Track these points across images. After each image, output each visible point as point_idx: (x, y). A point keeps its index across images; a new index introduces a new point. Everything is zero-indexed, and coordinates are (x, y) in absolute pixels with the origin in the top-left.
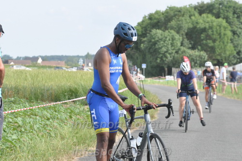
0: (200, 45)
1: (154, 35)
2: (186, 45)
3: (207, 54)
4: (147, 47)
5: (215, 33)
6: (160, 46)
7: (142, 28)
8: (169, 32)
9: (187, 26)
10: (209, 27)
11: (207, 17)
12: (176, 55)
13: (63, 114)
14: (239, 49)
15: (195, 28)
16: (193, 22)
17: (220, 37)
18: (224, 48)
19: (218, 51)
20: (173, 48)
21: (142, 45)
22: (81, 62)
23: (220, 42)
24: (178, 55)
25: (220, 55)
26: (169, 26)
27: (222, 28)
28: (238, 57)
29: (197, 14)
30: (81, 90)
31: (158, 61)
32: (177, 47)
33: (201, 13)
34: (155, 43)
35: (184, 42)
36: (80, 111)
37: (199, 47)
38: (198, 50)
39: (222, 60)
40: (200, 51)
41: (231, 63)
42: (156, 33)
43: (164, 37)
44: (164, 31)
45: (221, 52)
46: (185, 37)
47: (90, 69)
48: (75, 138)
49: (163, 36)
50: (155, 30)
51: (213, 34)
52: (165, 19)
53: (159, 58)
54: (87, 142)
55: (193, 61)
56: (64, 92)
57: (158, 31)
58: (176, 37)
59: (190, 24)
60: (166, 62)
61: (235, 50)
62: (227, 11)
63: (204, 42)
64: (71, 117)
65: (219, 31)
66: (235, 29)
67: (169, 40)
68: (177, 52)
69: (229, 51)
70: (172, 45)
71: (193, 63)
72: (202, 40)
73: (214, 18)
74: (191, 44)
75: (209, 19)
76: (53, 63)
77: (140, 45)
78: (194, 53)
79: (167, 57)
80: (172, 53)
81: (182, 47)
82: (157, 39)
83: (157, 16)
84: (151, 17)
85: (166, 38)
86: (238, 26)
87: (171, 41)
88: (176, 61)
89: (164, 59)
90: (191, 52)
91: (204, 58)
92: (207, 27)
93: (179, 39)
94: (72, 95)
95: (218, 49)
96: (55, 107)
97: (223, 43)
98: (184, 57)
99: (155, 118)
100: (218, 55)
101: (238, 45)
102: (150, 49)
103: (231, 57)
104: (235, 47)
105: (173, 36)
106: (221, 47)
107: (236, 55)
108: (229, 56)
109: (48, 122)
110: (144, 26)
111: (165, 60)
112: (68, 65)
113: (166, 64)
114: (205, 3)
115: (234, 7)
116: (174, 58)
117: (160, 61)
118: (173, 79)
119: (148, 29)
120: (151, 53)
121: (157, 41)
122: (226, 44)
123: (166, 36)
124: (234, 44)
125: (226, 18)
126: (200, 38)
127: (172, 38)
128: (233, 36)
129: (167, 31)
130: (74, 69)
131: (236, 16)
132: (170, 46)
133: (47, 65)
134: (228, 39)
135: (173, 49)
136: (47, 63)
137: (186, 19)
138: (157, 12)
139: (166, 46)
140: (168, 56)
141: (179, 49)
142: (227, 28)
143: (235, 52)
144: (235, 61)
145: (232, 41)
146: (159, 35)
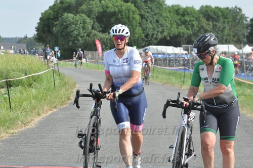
1: (66, 18)
2: (97, 29)
4: (59, 31)
5: (124, 16)
6: (72, 30)
7: (54, 12)
8: (80, 16)
9: (97, 9)
10: (119, 11)
12: (87, 38)
15: (105, 12)
17: (129, 21)
18: (133, 31)
20: (84, 31)
21: (54, 28)
24: (90, 38)
26: (79, 10)
27: (131, 12)
28: (146, 40)
31: (70, 44)
32: (88, 30)
34: (67, 27)
35: (95, 26)
39: (131, 42)
41: (139, 46)
42: (68, 17)
43: (76, 21)
44: (75, 15)
46: (96, 20)
47: (3, 52)
49: (74, 20)
50: (67, 14)
51: (122, 18)
52: (76, 4)
53: (71, 41)
55: (104, 44)
57: (69, 14)
58: (87, 21)
59: (100, 8)
60: (78, 45)
61: (143, 33)
65: (127, 15)
66: (144, 13)
67: (81, 23)
68: (88, 35)
69: (138, 34)
70: (84, 28)
71: (104, 46)
72: (112, 24)
73: (122, 3)
74: (101, 27)
75: (118, 4)
77: (52, 29)
78: (105, 37)
79: (78, 40)
80: (84, 36)
81: (93, 30)
82: (68, 23)
85: (78, 21)
86: (146, 11)
87: (82, 25)
88: (88, 44)
89: (76, 42)
90: (102, 35)
92: (117, 11)
93: (90, 23)
97: (132, 26)
98: (96, 40)
101: (146, 28)
102: (62, 32)
103: (140, 40)
104: (143, 30)
105: (84, 19)
107: (145, 38)
108: (138, 39)
110: (56, 10)
111: (77, 43)
116: (85, 41)
117: (72, 44)
118: (85, 62)
119: (60, 13)
120: (63, 36)
121: (69, 24)
122: (135, 27)
123: (77, 19)
124: (142, 28)
125: (135, 3)
126: (110, 21)
127: (83, 22)
128: (142, 20)
129: (78, 15)
132: (81, 30)
134: (137, 23)
135: (85, 33)
137: (96, 4)
139: (77, 29)
140: (80, 39)
141: (90, 32)
142: (135, 12)
143: (144, 35)
144: (144, 44)
145: (140, 24)
146: (70, 19)
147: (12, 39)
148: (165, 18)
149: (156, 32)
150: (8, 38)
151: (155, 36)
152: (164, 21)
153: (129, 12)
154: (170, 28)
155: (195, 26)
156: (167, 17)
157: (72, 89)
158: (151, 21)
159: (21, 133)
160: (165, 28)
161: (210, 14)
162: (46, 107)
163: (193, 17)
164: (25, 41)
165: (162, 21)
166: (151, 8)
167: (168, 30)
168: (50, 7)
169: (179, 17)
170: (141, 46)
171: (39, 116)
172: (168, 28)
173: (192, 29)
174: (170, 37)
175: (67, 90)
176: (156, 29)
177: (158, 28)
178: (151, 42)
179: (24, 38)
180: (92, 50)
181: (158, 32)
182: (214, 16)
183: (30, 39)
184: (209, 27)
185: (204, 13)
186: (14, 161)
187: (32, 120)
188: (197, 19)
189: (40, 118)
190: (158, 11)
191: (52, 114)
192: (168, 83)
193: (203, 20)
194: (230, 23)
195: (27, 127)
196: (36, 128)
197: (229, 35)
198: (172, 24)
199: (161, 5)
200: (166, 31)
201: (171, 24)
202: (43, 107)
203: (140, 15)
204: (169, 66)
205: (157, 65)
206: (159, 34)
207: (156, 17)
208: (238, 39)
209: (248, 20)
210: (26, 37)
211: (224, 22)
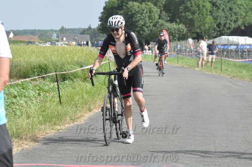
0: (179, 18)
1: (131, 7)
2: (164, 18)
3: (186, 27)
5: (194, 4)
6: (137, 19)
7: (118, 0)
12: (154, 28)
13: (31, 91)
14: (219, 21)
17: (199, 10)
18: (204, 21)
19: (197, 24)
20: (150, 21)
22: (54, 37)
23: (199, 14)
24: (156, 29)
25: (199, 27)
28: (218, 30)
30: (51, 66)
32: (155, 20)
34: (132, 16)
35: (162, 15)
36: (50, 88)
37: (178, 20)
38: (176, 22)
39: (201, 33)
40: (179, 24)
41: (210, 36)
42: (133, 6)
43: (142, 9)
44: (141, 4)
45: (201, 25)
46: (162, 8)
47: (65, 44)
48: (41, 116)
49: (140, 9)
50: (132, 2)
51: (192, 6)
54: (54, 120)
55: (172, 35)
56: (33, 69)
57: (134, 2)
58: (154, 9)
60: (143, 36)
61: (215, 22)
63: (183, 14)
64: (39, 94)
65: (197, 3)
67: (147, 13)
68: (154, 25)
69: (209, 23)
70: (150, 17)
71: (172, 37)
72: (181, 12)
74: (169, 16)
76: (26, 38)
78: (172, 27)
79: (144, 31)
80: (150, 26)
81: (160, 20)
82: (133, 12)
85: (144, 10)
87: (148, 14)
88: (154, 35)
89: (142, 32)
90: (169, 25)
91: (183, 31)
93: (157, 12)
94: (41, 72)
95: (197, 22)
96: (23, 84)
97: (203, 15)
98: (163, 30)
100: (197, 28)
103: (211, 30)
104: (215, 19)
105: (150, 8)
106: (200, 19)
107: (216, 28)
108: (209, 29)
109: (14, 100)
111: (143, 34)
112: (41, 40)
113: (144, 38)
116: (151, 32)
118: (151, 54)
119: (125, 1)
121: (134, 13)
122: (205, 16)
124: (213, 16)
126: (179, 9)
127: (149, 11)
128: (212, 8)
129: (144, 3)
130: (48, 44)
132: (147, 19)
133: (19, 40)
134: (207, 11)
135: (151, 23)
136: (19, 38)
139: (143, 19)
140: (146, 29)
141: (157, 22)
143: (215, 25)
144: (216, 34)
145: (211, 13)
146: (136, 8)
147: (75, 29)
149: (228, 21)
150: (71, 29)
151: (227, 25)
152: (238, 9)
154: (245, 17)
156: (241, 5)
158: (223, 9)
159: (68, 130)
160: (239, 17)
164: (89, 32)
165: (236, 9)
167: (242, 18)
170: (212, 37)
171: (90, 111)
172: (243, 17)
174: (245, 26)
176: (229, 18)
177: (231, 16)
178: (223, 32)
179: (88, 29)
181: (231, 21)
183: (94, 29)
186: (55, 159)
187: (82, 116)
189: (92, 113)
192: (236, 76)
195: (76, 123)
196: (85, 124)
198: (248, 12)
200: (241, 19)
201: (246, 12)
202: (96, 101)
203: (211, 2)
204: (242, 57)
205: (228, 57)
206: (232, 23)
207: (229, 5)
210: (90, 28)
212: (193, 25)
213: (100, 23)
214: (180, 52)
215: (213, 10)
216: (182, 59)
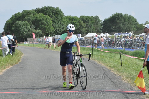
0: (39, 27)
1: (18, 23)
2: (33, 28)
3: (42, 31)
4: (14, 29)
6: (21, 29)
9: (32, 19)
11: (41, 15)
12: (28, 32)
15: (36, 20)
16: (35, 17)
17: (47, 24)
18: (50, 28)
19: (47, 30)
20: (27, 29)
23: (47, 26)
26: (24, 19)
29: (36, 14)
31: (20, 35)
33: (38, 13)
34: (18, 27)
35: (31, 26)
37: (39, 28)
38: (38, 29)
39: (49, 33)
45: (48, 30)
46: (32, 24)
51: (44, 22)
52: (22, 16)
53: (21, 34)
55: (36, 35)
57: (19, 21)
58: (28, 24)
61: (54, 29)
62: (50, 12)
65: (46, 21)
66: (54, 20)
68: (29, 31)
69: (52, 29)
70: (26, 28)
72: (40, 25)
73: (44, 15)
74: (35, 27)
75: (42, 16)
77: (12, 28)
79: (24, 33)
80: (26, 31)
82: (19, 25)
83: (18, 15)
84: (16, 15)
85: (23, 24)
86: (55, 19)
88: (28, 35)
90: (35, 31)
91: (41, 33)
92: (41, 19)
97: (49, 26)
98: (33, 33)
99: (20, 61)
101: (55, 27)
102: (16, 30)
104: (54, 28)
105: (26, 23)
106: (48, 28)
107: (55, 31)
108: (52, 32)
110: (13, 19)
113: (24, 36)
114: (40, 8)
115: (52, 10)
118: (27, 43)
119: (15, 21)
120: (17, 32)
125: (49, 15)
127: (26, 25)
129: (23, 21)
131: (54, 14)
132: (25, 28)
134: (51, 24)
137: (32, 16)
138: (18, 13)
141: (30, 29)
142: (50, 19)
144: (55, 34)
145: (53, 25)
146: (20, 23)
148: (64, 22)
149: (60, 28)
151: (60, 30)
152: (64, 23)
153: (47, 19)
155: (78, 25)
156: (65, 21)
157: (21, 56)
158: (58, 24)
160: (64, 26)
161: (84, 19)
162: (8, 65)
163: (77, 21)
166: (57, 17)
168: (10, 18)
169: (71, 21)
173: (77, 27)
175: (18, 57)
177: (61, 26)
178: (58, 33)
180: (31, 38)
181: (61, 28)
182: (86, 20)
184: (84, 25)
185: (82, 19)
187: (2, 71)
188: (79, 22)
189: (5, 70)
190: (61, 18)
191: (11, 68)
193: (81, 22)
194: (94, 24)
196: (3, 75)
197: (93, 29)
199: (62, 16)
202: (7, 65)
203: (52, 21)
206: (62, 29)
207: (60, 22)
208: (98, 30)
209: (102, 22)
211: (91, 23)
212: (45, 30)
213: (4, 30)
214: (40, 42)
215: (54, 24)
216: (41, 45)
